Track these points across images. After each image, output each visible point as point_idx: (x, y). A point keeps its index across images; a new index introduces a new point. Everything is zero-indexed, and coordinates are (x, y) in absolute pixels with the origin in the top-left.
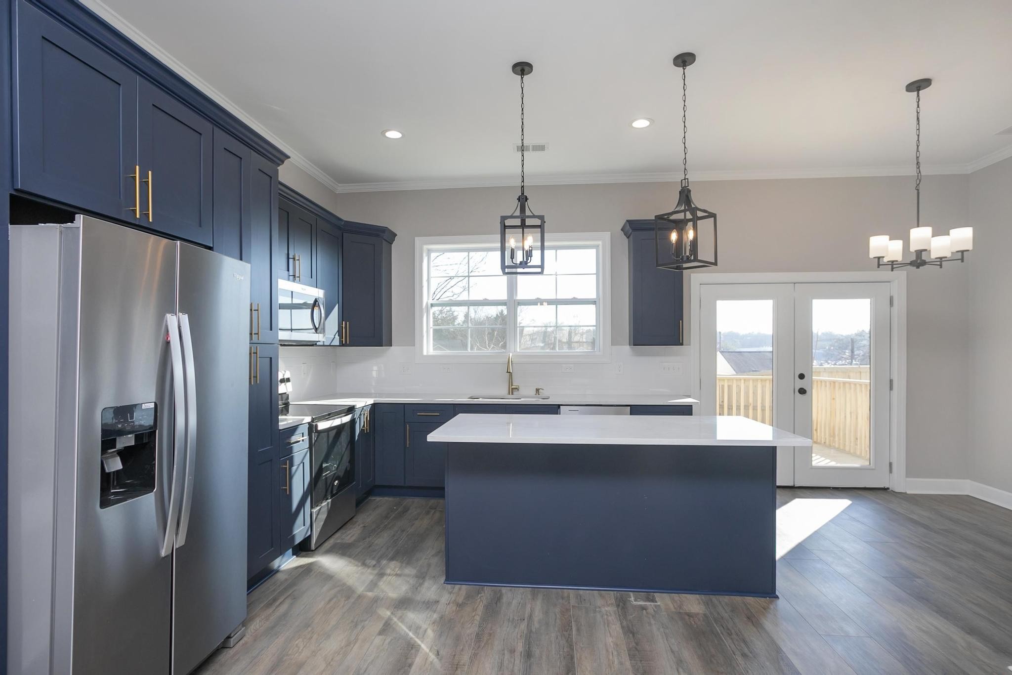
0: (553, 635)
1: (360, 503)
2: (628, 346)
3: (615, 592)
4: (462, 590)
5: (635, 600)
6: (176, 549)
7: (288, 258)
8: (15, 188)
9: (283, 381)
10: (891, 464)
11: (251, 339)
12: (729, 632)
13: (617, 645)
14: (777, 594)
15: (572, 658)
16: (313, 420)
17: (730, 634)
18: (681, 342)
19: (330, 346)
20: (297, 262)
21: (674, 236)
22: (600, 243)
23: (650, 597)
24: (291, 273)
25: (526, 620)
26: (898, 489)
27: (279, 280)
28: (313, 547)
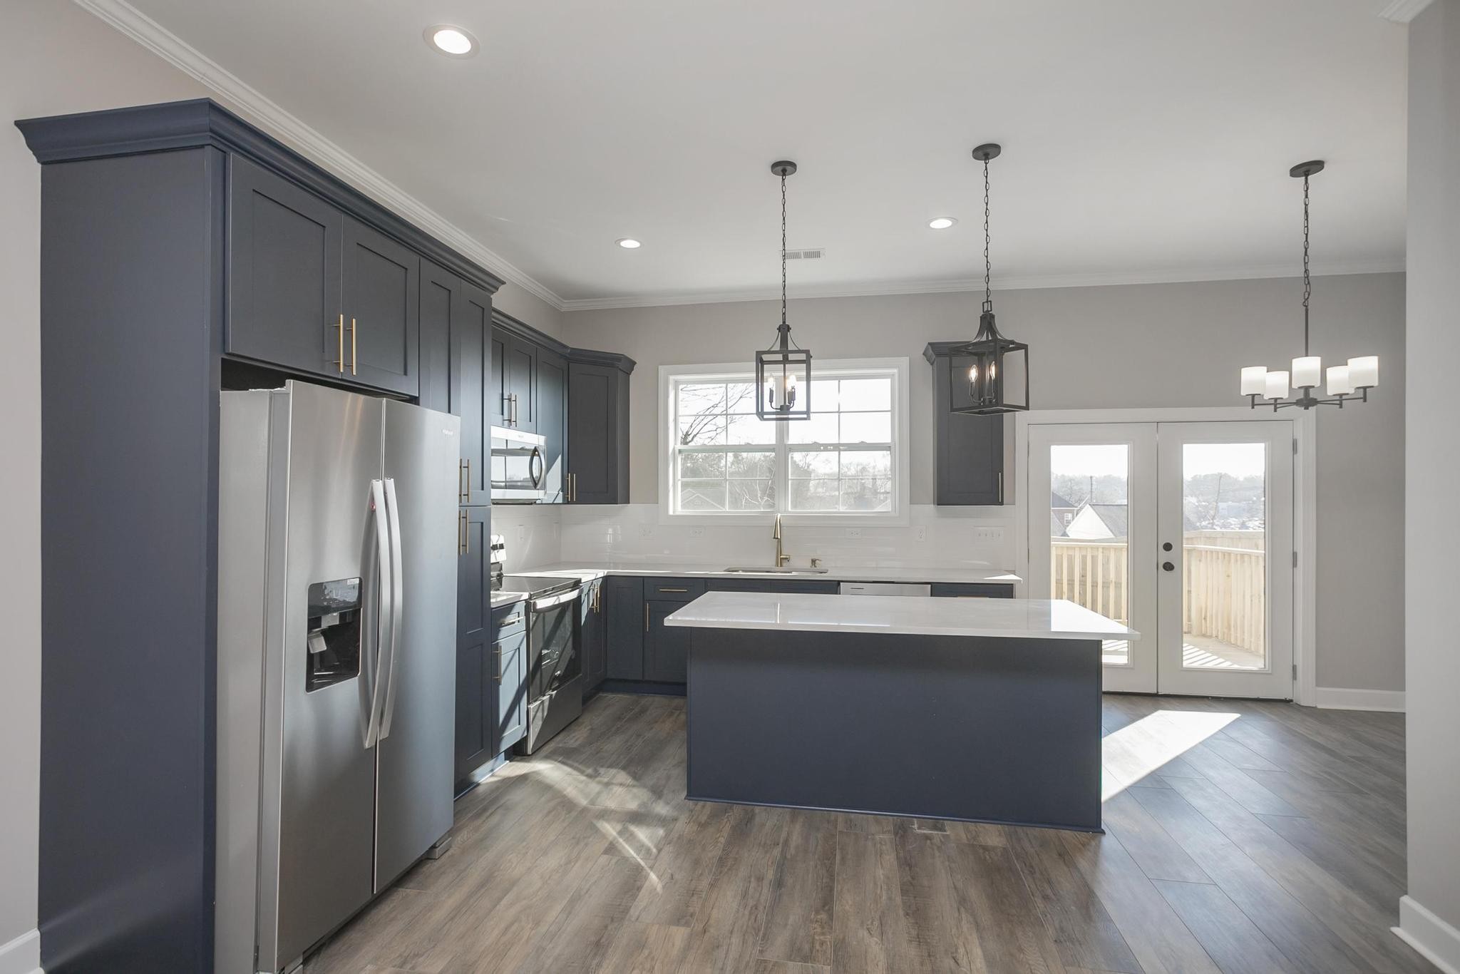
0: (811, 863)
1: (588, 700)
2: (932, 505)
3: (895, 818)
4: (706, 808)
5: (919, 828)
6: (380, 741)
7: (503, 399)
8: (227, 352)
9: (495, 548)
10: (1294, 668)
11: (460, 501)
12: (1031, 870)
13: (888, 878)
14: (1103, 827)
15: (831, 890)
16: (530, 598)
17: (1032, 873)
18: (1000, 500)
19: (553, 504)
20: (513, 403)
21: (973, 374)
22: (895, 371)
23: (938, 825)
24: (506, 417)
25: (780, 845)
26: (1304, 702)
27: (492, 427)
28: (529, 752)
